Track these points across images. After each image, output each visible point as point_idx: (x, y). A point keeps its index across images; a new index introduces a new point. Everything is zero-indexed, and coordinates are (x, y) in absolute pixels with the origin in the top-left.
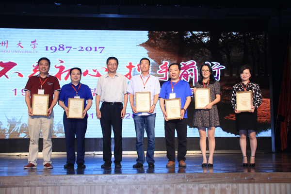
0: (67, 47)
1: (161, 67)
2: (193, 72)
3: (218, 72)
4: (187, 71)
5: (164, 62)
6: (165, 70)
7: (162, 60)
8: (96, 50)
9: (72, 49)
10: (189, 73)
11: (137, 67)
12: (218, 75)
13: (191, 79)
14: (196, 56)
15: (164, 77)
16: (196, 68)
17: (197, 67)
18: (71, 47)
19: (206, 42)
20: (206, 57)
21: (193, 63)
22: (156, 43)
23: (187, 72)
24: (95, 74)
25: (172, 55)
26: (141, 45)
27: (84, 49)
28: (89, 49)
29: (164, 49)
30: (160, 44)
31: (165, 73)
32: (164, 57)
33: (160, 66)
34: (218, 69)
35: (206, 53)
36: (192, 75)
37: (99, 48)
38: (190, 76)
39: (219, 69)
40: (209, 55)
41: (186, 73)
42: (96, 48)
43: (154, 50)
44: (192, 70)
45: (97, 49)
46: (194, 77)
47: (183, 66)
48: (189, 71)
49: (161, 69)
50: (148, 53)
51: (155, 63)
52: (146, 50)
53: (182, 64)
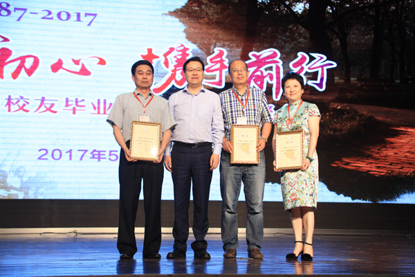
0: (16, 9)
1: (211, 60)
2: (274, 72)
3: (323, 74)
4: (262, 69)
5: (216, 51)
6: (218, 66)
7: (212, 47)
8: (79, 20)
9: (27, 14)
10: (265, 73)
11: (162, 59)
12: (322, 79)
13: (270, 87)
14: (280, 41)
15: (217, 80)
16: (280, 64)
17: (281, 62)
18: (25, 10)
19: (300, 12)
20: (299, 43)
21: (274, 55)
22: (201, 10)
23: (262, 72)
24: (78, 68)
25: (234, 38)
26: (171, 13)
27: (54, 15)
28: (64, 16)
29: (218, 24)
30: (210, 12)
31: (217, 73)
32: (218, 40)
33: (208, 58)
34: (322, 67)
35: (300, 35)
36: (271, 78)
37: (86, 14)
38: (267, 79)
39: (325, 68)
40: (305, 38)
41: (259, 73)
42: (79, 15)
43: (198, 25)
44: (271, 68)
45: (82, 17)
46: (274, 82)
47: (254, 59)
48: (266, 69)
49: (210, 64)
50: (185, 31)
51: (199, 51)
52: (181, 24)
53: (253, 55)
